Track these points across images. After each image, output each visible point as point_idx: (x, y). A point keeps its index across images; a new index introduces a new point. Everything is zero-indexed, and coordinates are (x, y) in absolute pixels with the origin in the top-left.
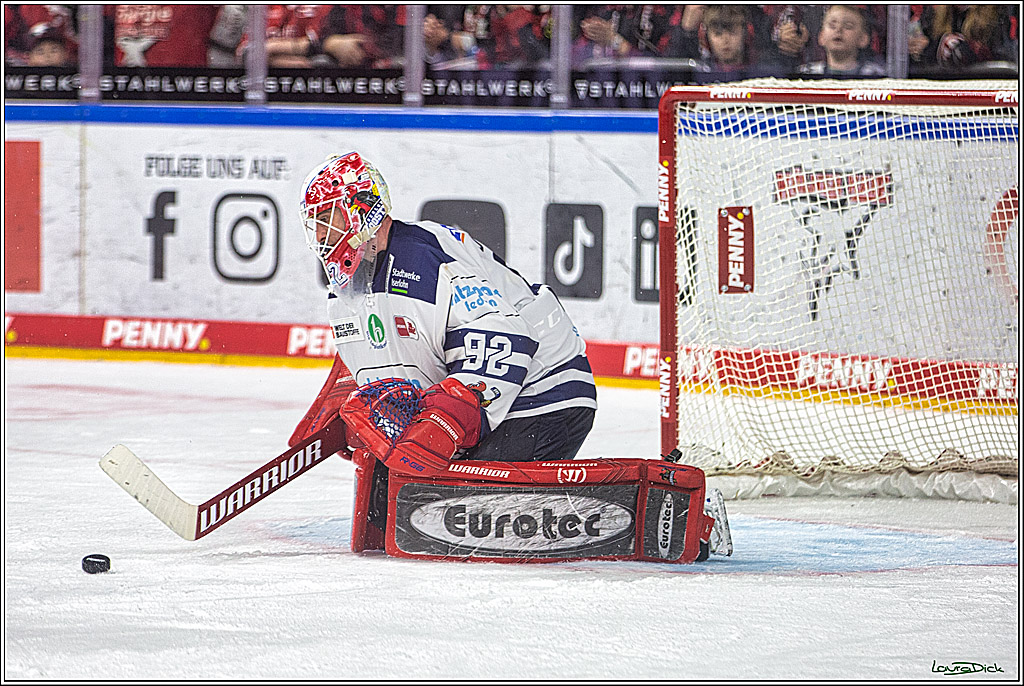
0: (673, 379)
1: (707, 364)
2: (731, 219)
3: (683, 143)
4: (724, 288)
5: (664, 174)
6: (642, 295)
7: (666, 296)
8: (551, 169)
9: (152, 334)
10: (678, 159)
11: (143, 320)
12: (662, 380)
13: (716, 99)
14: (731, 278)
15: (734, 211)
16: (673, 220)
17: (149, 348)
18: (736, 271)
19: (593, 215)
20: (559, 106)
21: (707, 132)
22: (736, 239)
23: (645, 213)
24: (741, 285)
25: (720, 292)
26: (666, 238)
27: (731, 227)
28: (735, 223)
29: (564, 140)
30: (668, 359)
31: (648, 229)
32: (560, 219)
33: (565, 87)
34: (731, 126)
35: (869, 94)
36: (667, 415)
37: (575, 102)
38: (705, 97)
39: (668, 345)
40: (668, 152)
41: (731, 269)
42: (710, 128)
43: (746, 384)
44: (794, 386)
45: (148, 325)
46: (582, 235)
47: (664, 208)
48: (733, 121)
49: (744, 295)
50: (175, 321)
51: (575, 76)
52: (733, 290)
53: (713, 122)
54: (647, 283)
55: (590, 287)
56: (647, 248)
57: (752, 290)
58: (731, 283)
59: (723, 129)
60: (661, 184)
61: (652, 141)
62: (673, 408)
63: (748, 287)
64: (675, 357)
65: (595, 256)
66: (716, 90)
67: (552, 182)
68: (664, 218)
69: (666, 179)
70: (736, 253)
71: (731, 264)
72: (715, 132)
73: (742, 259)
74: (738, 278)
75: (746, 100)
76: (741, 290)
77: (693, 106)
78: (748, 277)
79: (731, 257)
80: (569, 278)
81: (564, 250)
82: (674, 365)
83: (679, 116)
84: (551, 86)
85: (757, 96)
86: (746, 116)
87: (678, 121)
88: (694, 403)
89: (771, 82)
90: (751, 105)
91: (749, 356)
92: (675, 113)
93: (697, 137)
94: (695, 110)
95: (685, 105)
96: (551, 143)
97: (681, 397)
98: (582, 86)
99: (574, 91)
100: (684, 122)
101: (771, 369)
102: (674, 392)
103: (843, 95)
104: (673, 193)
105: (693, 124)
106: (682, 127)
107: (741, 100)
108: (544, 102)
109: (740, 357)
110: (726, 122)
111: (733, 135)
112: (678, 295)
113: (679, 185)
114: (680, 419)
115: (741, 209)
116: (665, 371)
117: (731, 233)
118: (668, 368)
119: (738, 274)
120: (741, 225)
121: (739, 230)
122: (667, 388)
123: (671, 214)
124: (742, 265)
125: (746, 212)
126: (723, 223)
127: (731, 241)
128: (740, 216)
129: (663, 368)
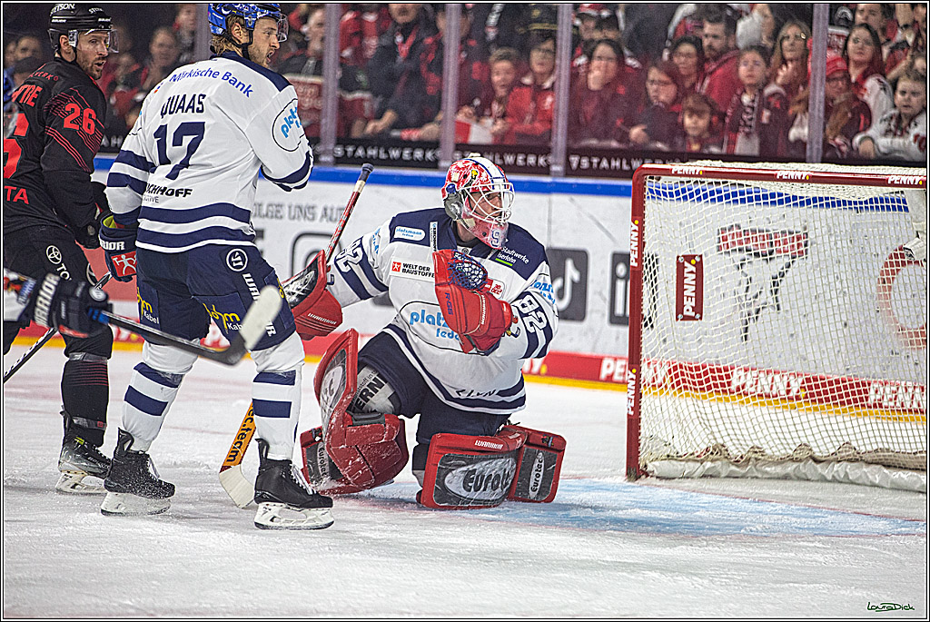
0: (638, 386)
2: (686, 264)
3: (650, 206)
4: (680, 316)
5: (635, 231)
6: (615, 320)
7: (634, 321)
10: (646, 219)
12: (629, 386)
13: (676, 174)
14: (685, 309)
15: (688, 258)
16: (641, 266)
18: (689, 304)
19: (580, 259)
20: (557, 174)
21: (669, 198)
22: (690, 279)
23: (619, 258)
24: (693, 314)
25: (677, 319)
26: (635, 278)
27: (686, 270)
28: (690, 267)
29: (560, 200)
30: (634, 371)
31: (621, 270)
32: (555, 260)
33: (562, 159)
34: (688, 193)
35: (792, 174)
36: (632, 413)
37: (569, 172)
38: (668, 172)
39: (634, 360)
40: (638, 213)
41: (685, 302)
42: (671, 195)
43: (696, 390)
44: (731, 391)
46: (572, 273)
47: (634, 256)
48: (689, 190)
49: (695, 322)
51: (570, 152)
52: (686, 318)
53: (674, 191)
54: (619, 311)
55: (576, 312)
56: (620, 285)
57: (701, 318)
58: (685, 313)
59: (681, 196)
60: (633, 238)
61: (627, 202)
62: (637, 408)
63: (698, 316)
64: (639, 369)
65: (580, 289)
66: (677, 167)
68: (634, 264)
69: (636, 234)
70: (689, 291)
71: (685, 298)
72: (675, 198)
73: (693, 294)
74: (691, 309)
75: (699, 176)
76: (693, 318)
77: (659, 179)
78: (698, 309)
79: (685, 293)
80: (561, 305)
81: (558, 284)
82: (638, 375)
83: (647, 186)
84: (551, 159)
85: (707, 174)
86: (700, 186)
87: (647, 190)
88: (652, 404)
89: (719, 163)
90: (703, 180)
91: (697, 368)
92: (645, 184)
93: (662, 202)
94: (660, 182)
95: (652, 178)
96: (550, 202)
97: (643, 400)
98: (574, 160)
99: (568, 163)
100: (651, 191)
101: (714, 378)
102: (638, 396)
103: (773, 175)
104: (641, 245)
105: (658, 193)
106: (650, 195)
107: (695, 176)
108: (546, 171)
109: (691, 369)
110: (684, 191)
111: (689, 200)
112: (644, 323)
113: (647, 239)
114: (643, 416)
115: (694, 257)
116: (632, 379)
117: (686, 275)
118: (634, 377)
119: (691, 306)
120: (694, 269)
121: (692, 272)
122: (633, 392)
123: (639, 260)
124: (694, 299)
125: (698, 259)
126: (680, 268)
127: (686, 281)
128: (693, 262)
129: (630, 377)
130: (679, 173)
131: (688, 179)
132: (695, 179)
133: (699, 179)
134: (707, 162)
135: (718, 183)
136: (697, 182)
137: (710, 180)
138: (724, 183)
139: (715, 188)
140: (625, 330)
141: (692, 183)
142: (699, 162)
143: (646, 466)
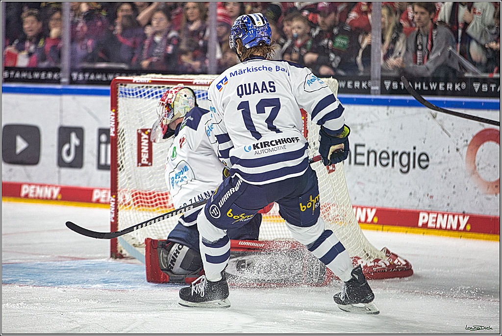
0: (116, 205)
1: (129, 198)
2: (143, 134)
3: (121, 101)
4: (140, 164)
5: (112, 115)
6: (101, 167)
7: (114, 168)
8: (61, 111)
10: (119, 109)
12: (111, 205)
13: (135, 83)
14: (143, 160)
15: (144, 131)
16: (116, 136)
18: (145, 157)
19: (80, 132)
20: (64, 83)
21: (131, 96)
22: (145, 143)
23: (102, 131)
24: (147, 163)
25: (138, 166)
26: (114, 142)
27: (143, 138)
28: (144, 136)
29: (67, 98)
30: (114, 196)
31: (104, 138)
32: (65, 133)
33: (67, 75)
34: (142, 93)
35: (202, 82)
36: (113, 221)
37: (72, 82)
38: (131, 81)
39: (114, 190)
40: (114, 105)
41: (142, 156)
42: (133, 94)
43: (149, 206)
44: (165, 207)
46: (75, 140)
47: (112, 130)
49: (148, 167)
52: (143, 165)
53: (134, 92)
54: (103, 162)
55: (78, 163)
56: (103, 147)
57: (151, 165)
58: (143, 162)
59: (139, 95)
60: (111, 120)
61: (108, 99)
62: (116, 218)
63: (150, 164)
64: (117, 196)
65: (80, 149)
66: (136, 78)
67: (61, 117)
68: (112, 135)
69: (113, 117)
70: (145, 149)
71: (142, 154)
72: (135, 96)
73: (147, 151)
74: (146, 160)
75: (149, 83)
76: (147, 165)
77: (125, 85)
78: (150, 159)
79: (143, 151)
80: (68, 159)
81: (66, 147)
82: (116, 199)
83: (119, 90)
84: (61, 75)
85: (153, 82)
86: (149, 89)
87: (119, 92)
88: (125, 215)
89: (160, 76)
90: (151, 85)
91: (150, 194)
92: (117, 88)
93: (128, 98)
94: (127, 87)
95: (121, 85)
96: (61, 100)
97: (119, 213)
98: (75, 75)
99: (71, 78)
100: (121, 92)
101: (159, 199)
102: (116, 211)
103: (191, 82)
104: (117, 124)
105: (125, 93)
106: (121, 94)
107: (146, 83)
108: (58, 81)
109: (146, 195)
111: (143, 97)
112: (119, 169)
113: (119, 120)
114: (119, 222)
115: (147, 130)
116: (113, 201)
117: (142, 140)
118: (114, 200)
119: (145, 158)
120: (147, 137)
121: (146, 139)
122: (113, 209)
123: (116, 132)
124: (147, 154)
125: (149, 131)
126: (139, 136)
127: (143, 144)
128: (146, 133)
129: (111, 200)
130: (137, 82)
131: (142, 85)
132: (146, 85)
133: (149, 85)
134: (153, 75)
135: (159, 87)
136: (147, 87)
137: (155, 85)
138: (163, 87)
139: (158, 90)
140: (107, 174)
141: (144, 87)
142: (148, 75)
143: (121, 251)
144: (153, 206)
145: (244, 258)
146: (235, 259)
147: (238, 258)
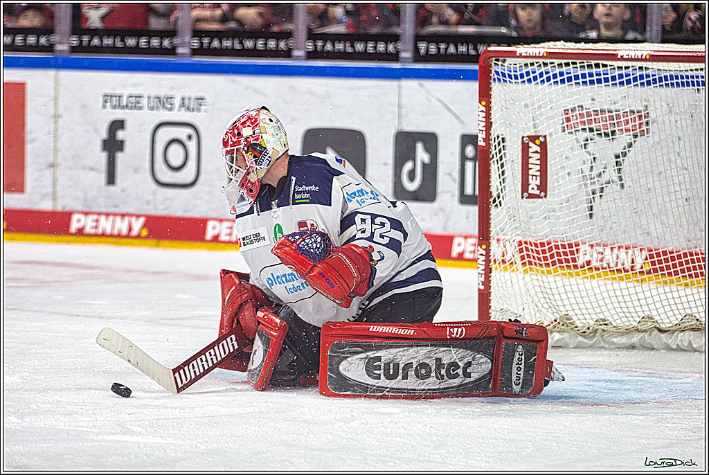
0: (487, 261)
1: (512, 250)
2: (531, 144)
3: (496, 88)
4: (525, 194)
5: (482, 111)
6: (465, 199)
7: (483, 200)
8: (400, 106)
9: (106, 225)
10: (493, 100)
11: (100, 214)
12: (479, 261)
13: (521, 56)
14: (530, 187)
15: (533, 138)
16: (488, 145)
17: (104, 235)
18: (534, 183)
19: (430, 140)
20: (406, 60)
21: (514, 81)
22: (534, 159)
23: (468, 139)
24: (538, 192)
25: (523, 197)
26: (484, 159)
27: (531, 150)
28: (534, 147)
29: (409, 85)
30: (484, 247)
31: (470, 151)
32: (406, 143)
33: (410, 46)
34: (532, 76)
35: (632, 54)
36: (482, 287)
37: (418, 58)
38: (513, 55)
39: (484, 236)
40: (485, 94)
41: (530, 181)
42: (516, 77)
43: (541, 265)
44: (576, 267)
45: (103, 218)
46: (422, 155)
47: (482, 136)
48: (533, 73)
49: (540, 200)
50: (123, 216)
51: (418, 38)
52: (531, 196)
53: (518, 73)
54: (469, 190)
55: (427, 193)
56: (469, 165)
57: (545, 196)
58: (531, 191)
59: (526, 78)
60: (480, 118)
61: (474, 86)
62: (487, 283)
63: (543, 194)
64: (488, 245)
65: (431, 170)
66: (521, 49)
67: (400, 116)
68: (482, 143)
69: (484, 114)
70: (534, 170)
71: (530, 177)
72: (520, 80)
73: (538, 173)
74: (536, 188)
75: (543, 57)
76: (538, 196)
77: (504, 61)
78: (543, 187)
79: (531, 172)
80: (412, 186)
81: (408, 166)
82: (488, 250)
83: (494, 68)
84: (400, 45)
85: (551, 55)
86: (543, 69)
87: (493, 72)
88: (502, 278)
91: (542, 245)
92: (491, 66)
93: (507, 84)
94: (506, 64)
95: (498, 60)
96: (400, 87)
97: (493, 274)
98: (422, 46)
99: (417, 49)
100: (497, 73)
101: (559, 255)
102: (488, 271)
103: (614, 54)
104: (489, 125)
105: (504, 75)
106: (496, 77)
107: (539, 57)
108: (395, 57)
109: (536, 245)
110: (528, 74)
111: (533, 83)
112: (492, 200)
113: (493, 119)
114: (492, 290)
115: (538, 137)
116: (482, 255)
117: (530, 155)
118: (484, 253)
119: (536, 185)
120: (538, 149)
121: (536, 152)
122: (483, 268)
123: (487, 139)
124: (538, 178)
125: (542, 139)
126: (525, 147)
127: (531, 161)
128: (538, 142)
129: (480, 253)
130: (523, 54)
131: (532, 61)
132: (538, 61)
134: (551, 44)
136: (540, 64)
141: (535, 65)
142: (542, 45)
144: (547, 265)
145: (378, 354)
146: (363, 355)
147: (368, 354)
